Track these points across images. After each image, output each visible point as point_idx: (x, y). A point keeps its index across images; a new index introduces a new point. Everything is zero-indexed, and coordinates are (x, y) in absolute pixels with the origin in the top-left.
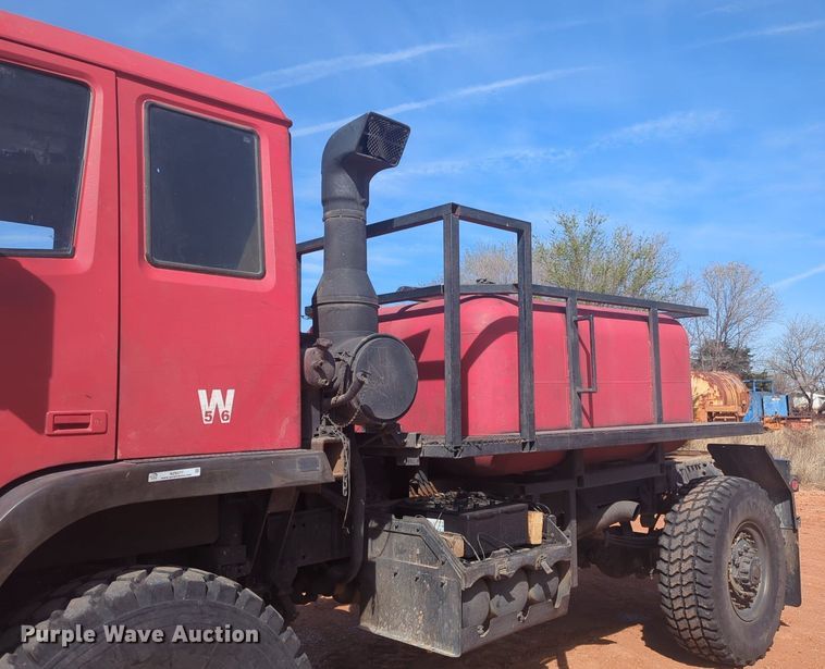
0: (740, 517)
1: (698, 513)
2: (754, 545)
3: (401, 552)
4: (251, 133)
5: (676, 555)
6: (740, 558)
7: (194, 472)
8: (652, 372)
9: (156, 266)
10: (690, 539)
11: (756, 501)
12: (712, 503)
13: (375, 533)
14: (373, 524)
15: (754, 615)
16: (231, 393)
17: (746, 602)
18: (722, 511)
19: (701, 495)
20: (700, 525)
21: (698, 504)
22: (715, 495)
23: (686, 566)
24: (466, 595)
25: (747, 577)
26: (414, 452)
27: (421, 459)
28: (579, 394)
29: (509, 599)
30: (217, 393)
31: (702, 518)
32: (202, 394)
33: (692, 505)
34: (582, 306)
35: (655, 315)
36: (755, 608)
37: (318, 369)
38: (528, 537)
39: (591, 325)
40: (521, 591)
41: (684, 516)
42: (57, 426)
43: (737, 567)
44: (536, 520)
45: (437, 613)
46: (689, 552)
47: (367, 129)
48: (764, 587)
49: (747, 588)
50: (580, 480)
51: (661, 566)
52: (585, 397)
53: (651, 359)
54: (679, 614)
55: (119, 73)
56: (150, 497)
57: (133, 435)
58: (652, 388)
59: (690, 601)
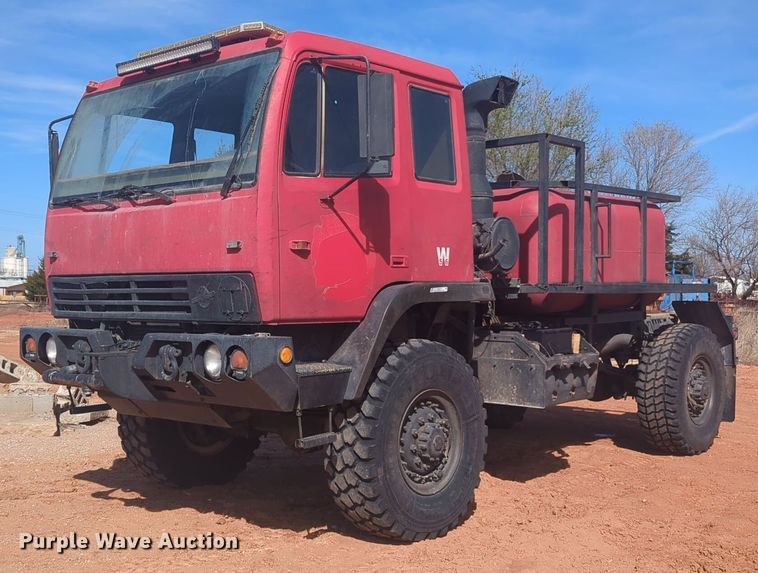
0: (697, 352)
1: (669, 347)
2: (704, 374)
3: (499, 353)
4: (448, 96)
5: (650, 376)
6: (695, 381)
7: (445, 289)
8: (640, 244)
9: (419, 179)
10: (662, 365)
11: (708, 343)
12: (678, 340)
13: (478, 343)
14: (476, 337)
15: (702, 422)
16: (448, 249)
17: (697, 412)
18: (684, 345)
19: (670, 336)
20: (670, 355)
21: (668, 341)
22: (681, 335)
23: (658, 383)
24: (548, 374)
25: (699, 394)
26: (515, 290)
27: (519, 295)
28: (597, 258)
29: (565, 383)
30: (443, 249)
31: (671, 350)
32: (438, 249)
33: (664, 341)
34: (601, 195)
35: (645, 201)
36: (703, 417)
37: (478, 237)
38: (572, 349)
39: (609, 209)
40: (570, 378)
41: (658, 349)
42: (395, 263)
43: (693, 387)
44: (576, 338)
45: (527, 386)
46: (662, 373)
47: (498, 86)
48: (709, 404)
49: (699, 402)
50: (595, 317)
51: (639, 384)
52: (600, 260)
53: (641, 235)
54: (652, 416)
55: (402, 72)
56: (430, 300)
57: (416, 270)
58: (640, 256)
59: (659, 407)
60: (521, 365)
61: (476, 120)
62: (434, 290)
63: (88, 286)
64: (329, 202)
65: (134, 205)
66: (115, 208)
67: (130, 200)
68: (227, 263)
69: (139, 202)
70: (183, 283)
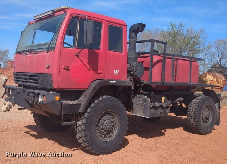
0: (206, 104)
1: (197, 102)
2: (209, 111)
3: (138, 101)
4: (122, 28)
5: (191, 110)
7: (115, 82)
8: (189, 72)
9: (109, 50)
10: (195, 107)
11: (210, 101)
12: (200, 100)
13: (133, 97)
14: (133, 96)
15: (207, 125)
16: (118, 71)
17: (206, 122)
18: (202, 102)
19: (198, 99)
20: (197, 104)
21: (197, 101)
22: (201, 99)
23: (193, 113)
24: (151, 108)
25: (206, 117)
26: (143, 83)
27: (144, 85)
28: (173, 75)
29: (158, 111)
30: (116, 70)
31: (197, 103)
32: (115, 70)
33: (196, 101)
34: (175, 57)
35: (191, 60)
36: (208, 124)
37: (129, 68)
38: (162, 101)
39: (177, 62)
40: (160, 110)
41: (194, 103)
42: (99, 74)
43: (205, 114)
44: (163, 98)
45: (145, 111)
46: (194, 110)
47: (139, 26)
48: (211, 120)
49: (206, 119)
50: (172, 93)
51: (188, 112)
52: (174, 76)
53: (190, 69)
54: (191, 122)
55: (106, 21)
56: (109, 85)
57: (107, 76)
58: (189, 75)
59: (193, 120)
60: (144, 105)
61: (133, 35)
62: (111, 82)
63: (20, 75)
64: (78, 56)
65: (31, 54)
66: (27, 55)
67: (30, 52)
68: (46, 71)
69: (32, 53)
70: (37, 76)
